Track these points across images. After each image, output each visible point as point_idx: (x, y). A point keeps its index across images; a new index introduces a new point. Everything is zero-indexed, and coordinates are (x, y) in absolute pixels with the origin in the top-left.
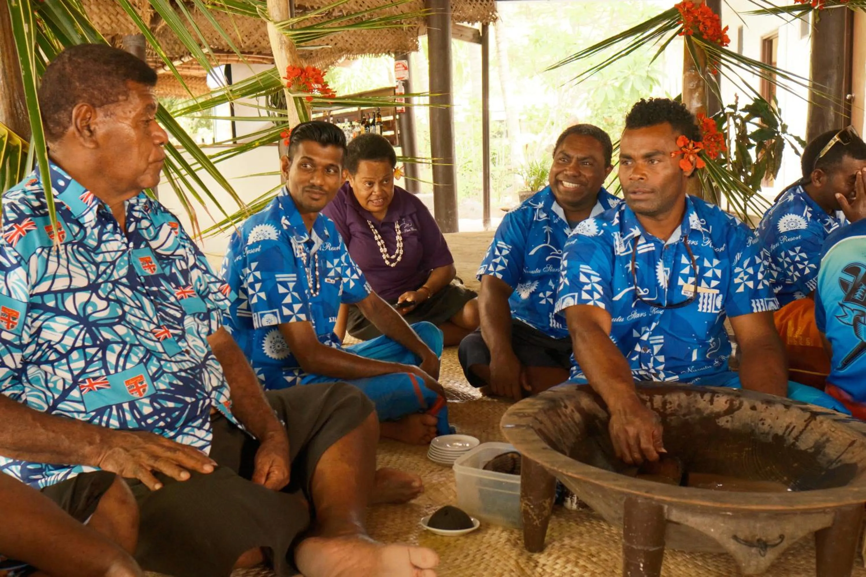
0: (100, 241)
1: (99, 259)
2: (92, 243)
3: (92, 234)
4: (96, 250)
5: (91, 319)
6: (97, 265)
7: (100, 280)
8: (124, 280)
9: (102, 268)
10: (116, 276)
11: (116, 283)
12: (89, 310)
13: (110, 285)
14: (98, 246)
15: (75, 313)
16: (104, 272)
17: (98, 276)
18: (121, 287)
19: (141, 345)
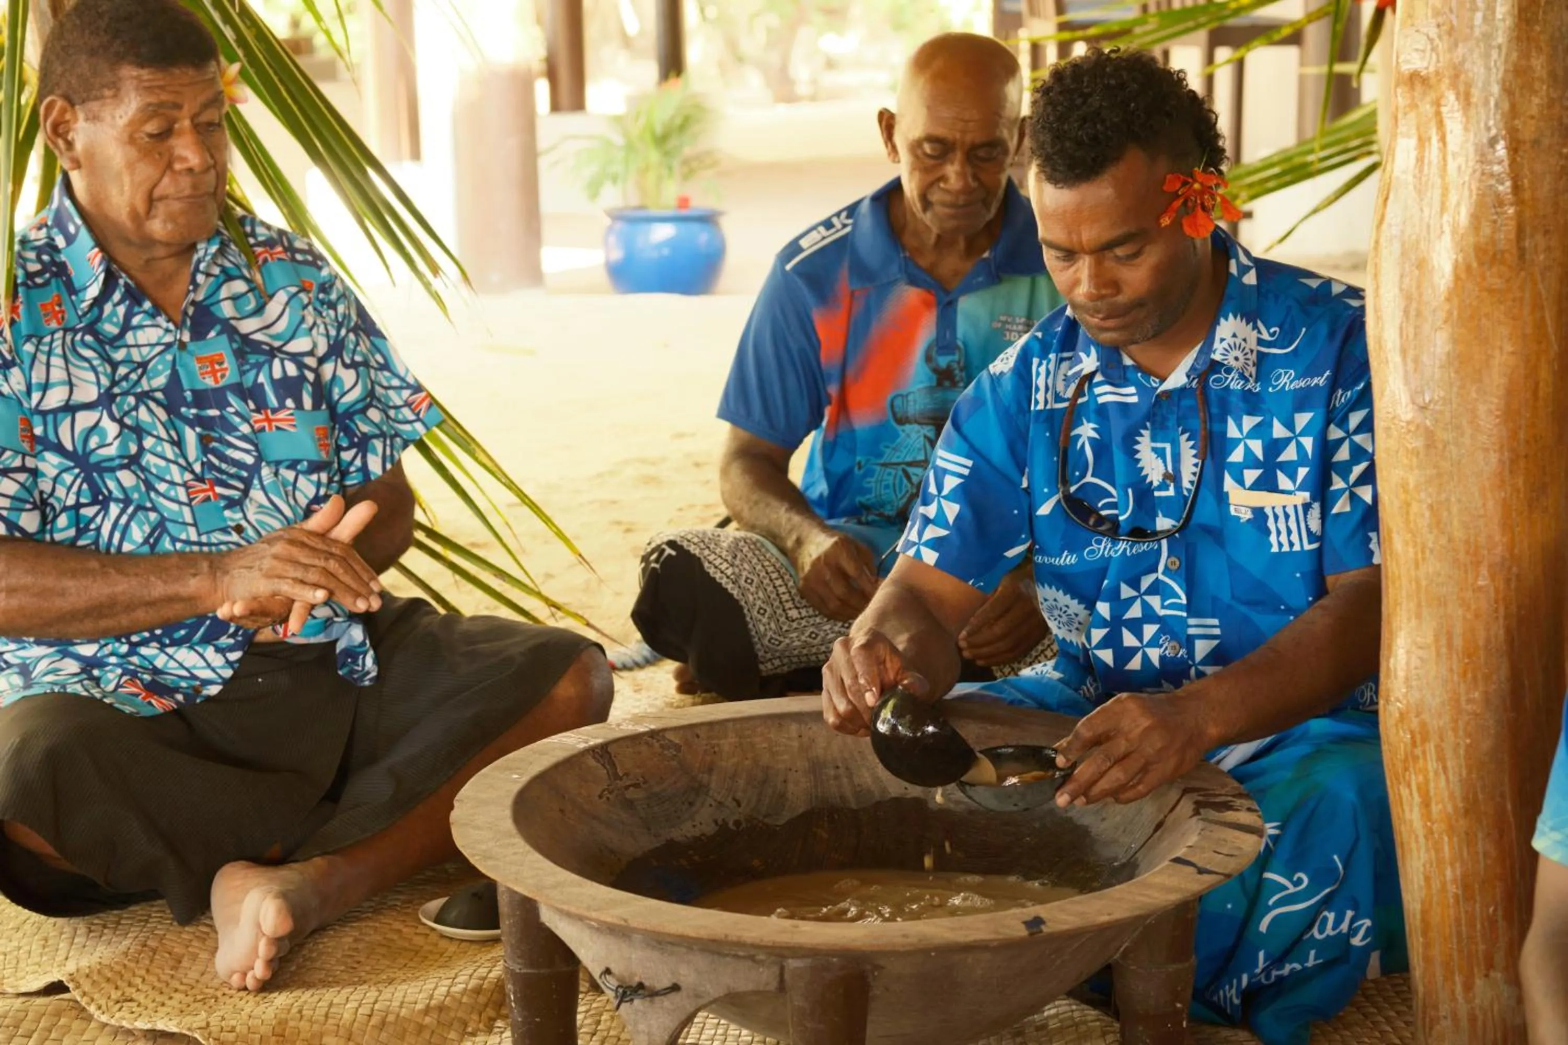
0: (126, 327)
1: (119, 355)
2: (110, 329)
3: (114, 313)
4: (116, 341)
5: (93, 459)
6: (115, 365)
7: (116, 390)
8: (159, 395)
9: (122, 370)
10: (145, 385)
11: (144, 397)
12: (93, 442)
13: (131, 400)
14: (122, 334)
15: (69, 447)
16: (126, 377)
17: (114, 383)
18: (152, 405)
19: (154, 509)
